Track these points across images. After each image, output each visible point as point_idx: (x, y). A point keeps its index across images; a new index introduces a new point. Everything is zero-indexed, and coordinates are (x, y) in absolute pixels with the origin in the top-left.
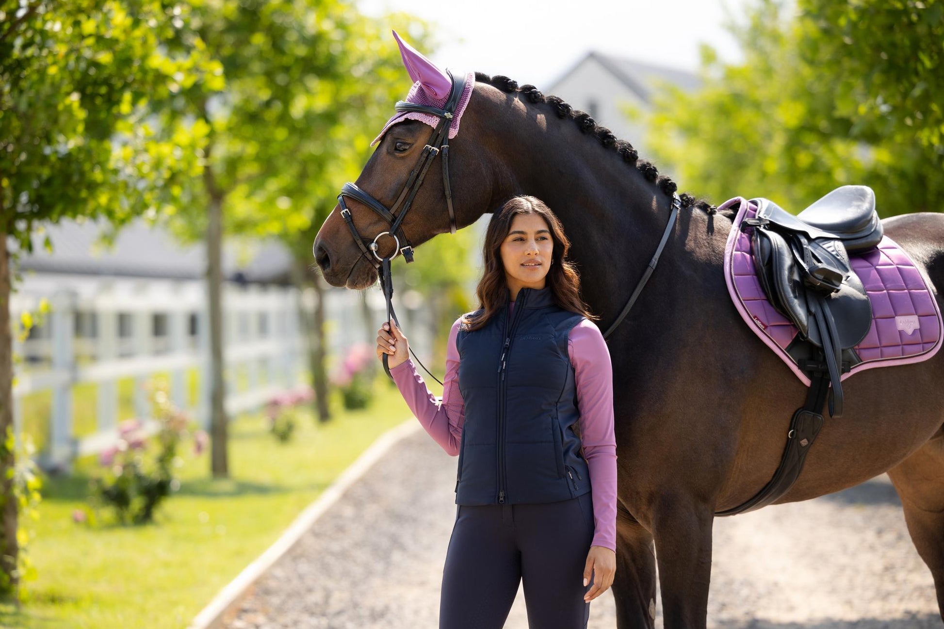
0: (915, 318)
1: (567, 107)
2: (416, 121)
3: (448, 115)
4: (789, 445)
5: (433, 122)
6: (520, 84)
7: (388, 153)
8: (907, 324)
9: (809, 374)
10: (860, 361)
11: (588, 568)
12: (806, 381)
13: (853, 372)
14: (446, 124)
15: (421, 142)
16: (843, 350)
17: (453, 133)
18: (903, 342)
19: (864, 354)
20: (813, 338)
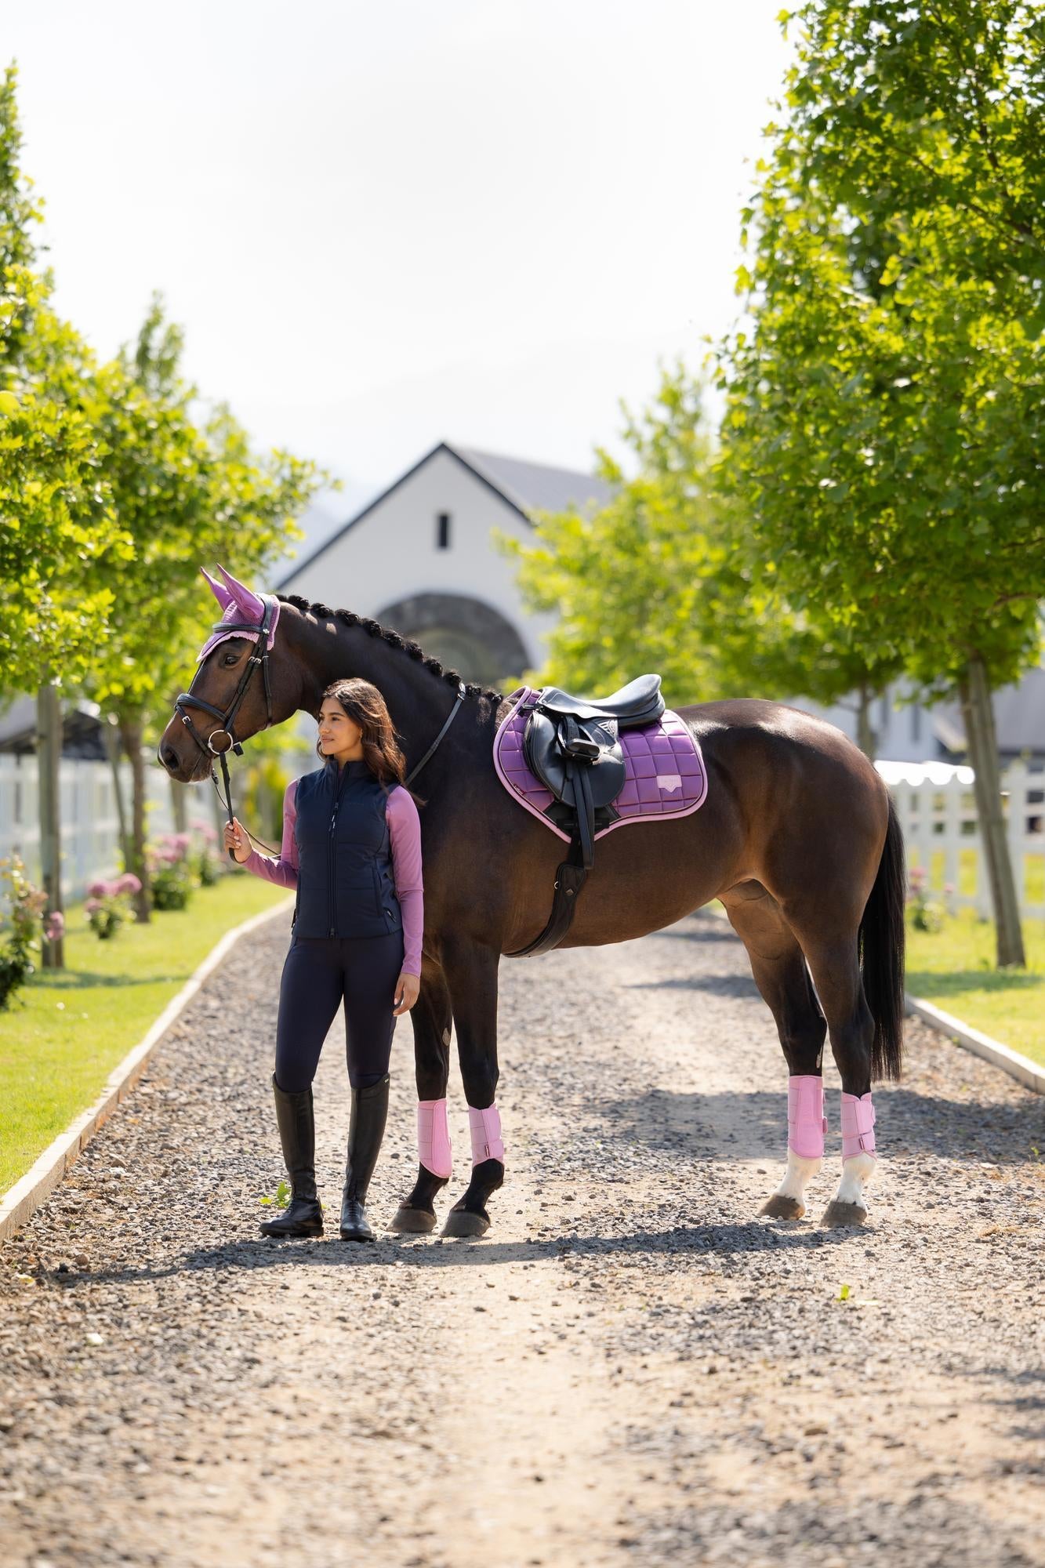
0: (678, 778)
1: (353, 616)
2: (241, 638)
3: (266, 631)
4: (558, 895)
5: (254, 638)
6: (311, 603)
7: (220, 666)
8: (670, 782)
9: (568, 832)
10: (618, 817)
11: (398, 990)
12: (567, 839)
13: (612, 828)
14: (264, 638)
15: (245, 655)
16: (596, 810)
17: (270, 645)
18: (665, 800)
19: (621, 811)
20: (566, 799)
